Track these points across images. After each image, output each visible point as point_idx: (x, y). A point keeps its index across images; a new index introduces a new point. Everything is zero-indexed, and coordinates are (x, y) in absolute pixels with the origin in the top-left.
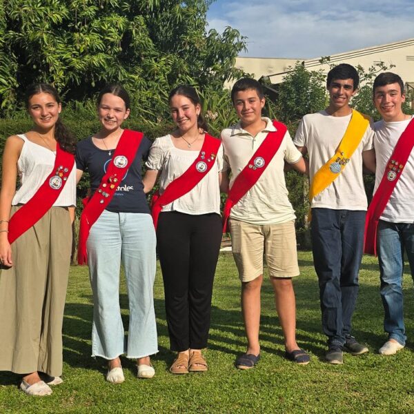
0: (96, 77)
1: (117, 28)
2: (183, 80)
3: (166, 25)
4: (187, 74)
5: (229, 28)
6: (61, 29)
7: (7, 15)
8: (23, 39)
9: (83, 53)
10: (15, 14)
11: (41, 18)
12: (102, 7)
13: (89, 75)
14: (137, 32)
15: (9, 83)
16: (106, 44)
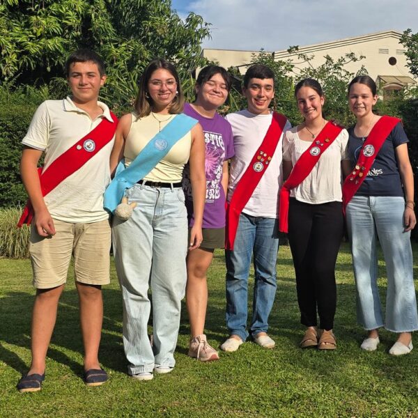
0: (52, 62)
1: (75, 11)
2: (143, 67)
3: (128, 11)
4: (147, 61)
5: (193, 14)
6: (19, 12)
9: (39, 37)
13: (45, 62)
14: (96, 17)
16: (63, 28)
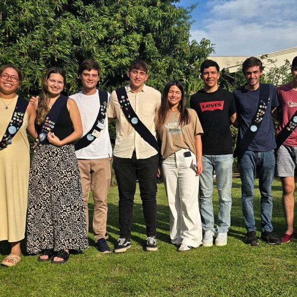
0: (124, 72)
1: (136, 41)
2: (176, 72)
3: (165, 39)
4: (178, 68)
5: (204, 39)
6: (104, 43)
7: (72, 36)
8: (81, 51)
9: (116, 57)
10: (77, 35)
11: (92, 37)
12: (128, 29)
13: (120, 72)
14: (148, 44)
15: (74, 77)
16: (129, 52)
